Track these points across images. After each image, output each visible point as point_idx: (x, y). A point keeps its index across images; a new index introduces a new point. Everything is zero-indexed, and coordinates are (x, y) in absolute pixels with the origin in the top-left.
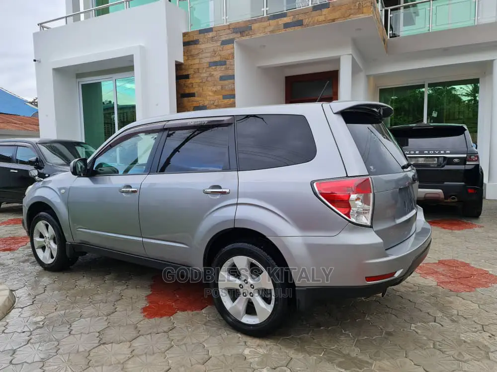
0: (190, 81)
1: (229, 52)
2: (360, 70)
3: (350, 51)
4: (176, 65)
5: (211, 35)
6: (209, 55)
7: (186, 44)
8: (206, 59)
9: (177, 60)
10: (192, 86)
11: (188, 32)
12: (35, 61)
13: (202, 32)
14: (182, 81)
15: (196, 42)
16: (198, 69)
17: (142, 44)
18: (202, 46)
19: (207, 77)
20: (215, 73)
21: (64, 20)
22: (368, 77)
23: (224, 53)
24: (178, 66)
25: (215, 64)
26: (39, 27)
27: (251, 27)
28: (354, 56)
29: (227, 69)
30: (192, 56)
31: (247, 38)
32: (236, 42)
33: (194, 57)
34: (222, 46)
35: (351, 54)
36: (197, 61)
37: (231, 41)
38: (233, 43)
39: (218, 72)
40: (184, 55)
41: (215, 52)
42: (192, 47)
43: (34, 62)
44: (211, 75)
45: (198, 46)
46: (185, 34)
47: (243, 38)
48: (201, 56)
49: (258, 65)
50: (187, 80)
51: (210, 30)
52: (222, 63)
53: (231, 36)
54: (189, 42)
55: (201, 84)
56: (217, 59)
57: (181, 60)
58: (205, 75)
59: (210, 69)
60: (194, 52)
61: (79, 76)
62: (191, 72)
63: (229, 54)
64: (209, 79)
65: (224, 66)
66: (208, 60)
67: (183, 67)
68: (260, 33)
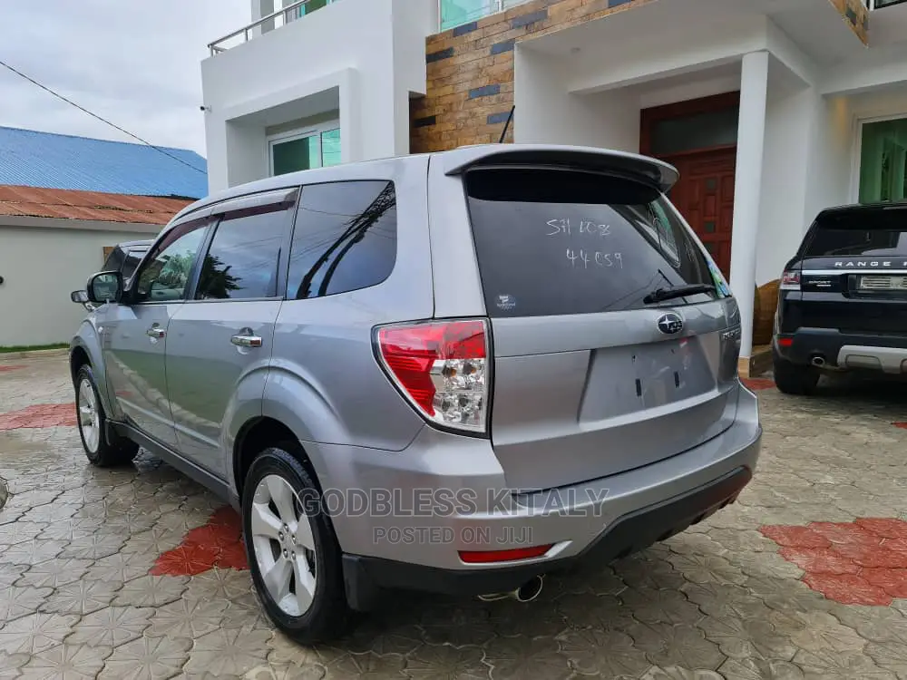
0: (435, 129)
1: (506, 66)
2: (801, 85)
3: (762, 43)
4: (410, 100)
5: (473, 35)
6: (469, 76)
7: (431, 58)
8: (464, 84)
9: (412, 90)
10: (440, 138)
11: (435, 35)
12: (202, 108)
13: (458, 32)
14: (424, 130)
15: (447, 53)
16: (451, 104)
17: (353, 66)
18: (458, 60)
19: (466, 119)
20: (479, 110)
21: (243, 34)
22: (828, 99)
23: (496, 70)
24: (416, 102)
25: (480, 92)
26: (209, 50)
27: (546, 12)
28: (772, 52)
29: (501, 101)
30: (441, 80)
31: (539, 35)
32: (518, 45)
33: (443, 81)
34: (492, 57)
35: (764, 51)
36: (448, 90)
37: (508, 46)
38: (513, 48)
39: (484, 109)
40: (428, 80)
41: (480, 69)
42: (440, 63)
43: (203, 112)
44: (473, 115)
45: (450, 60)
46: (430, 40)
47: (531, 37)
48: (455, 79)
49: (572, 90)
50: (431, 127)
51: (471, 27)
52: (491, 90)
53: (509, 35)
54: (437, 54)
55: (456, 133)
56: (483, 82)
57: (422, 89)
58: (462, 115)
59: (472, 104)
60: (445, 73)
61: (270, 131)
62: (438, 111)
63: (505, 73)
64: (469, 122)
65: (495, 96)
66: (467, 86)
67: (426, 102)
68: (562, 23)
